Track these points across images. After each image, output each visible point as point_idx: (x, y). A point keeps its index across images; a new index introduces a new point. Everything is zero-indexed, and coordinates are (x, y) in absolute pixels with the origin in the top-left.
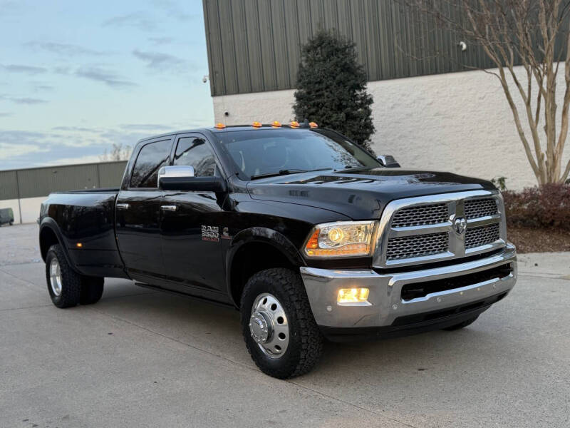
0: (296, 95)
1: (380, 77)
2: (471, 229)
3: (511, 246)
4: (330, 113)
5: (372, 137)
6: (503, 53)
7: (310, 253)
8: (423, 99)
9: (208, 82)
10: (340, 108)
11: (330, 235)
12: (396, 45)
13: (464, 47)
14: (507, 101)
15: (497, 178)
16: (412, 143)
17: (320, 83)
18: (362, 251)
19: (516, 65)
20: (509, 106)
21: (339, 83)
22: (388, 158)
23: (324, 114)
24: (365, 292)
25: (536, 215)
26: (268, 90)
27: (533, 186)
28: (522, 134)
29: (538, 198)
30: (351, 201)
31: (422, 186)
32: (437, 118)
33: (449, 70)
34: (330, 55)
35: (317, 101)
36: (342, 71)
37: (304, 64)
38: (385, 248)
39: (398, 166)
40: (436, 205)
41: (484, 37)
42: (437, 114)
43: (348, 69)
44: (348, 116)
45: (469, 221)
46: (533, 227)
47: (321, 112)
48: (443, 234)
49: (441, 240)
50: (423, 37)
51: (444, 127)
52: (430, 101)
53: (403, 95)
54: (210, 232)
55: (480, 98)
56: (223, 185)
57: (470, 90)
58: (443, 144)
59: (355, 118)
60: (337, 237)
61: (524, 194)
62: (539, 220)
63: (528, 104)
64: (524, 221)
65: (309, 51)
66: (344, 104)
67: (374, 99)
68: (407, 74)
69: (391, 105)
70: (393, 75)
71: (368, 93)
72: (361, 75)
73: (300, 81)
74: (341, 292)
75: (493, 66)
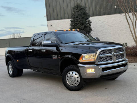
0: (71, 21)
1: (93, 16)
2: (117, 55)
3: (127, 59)
4: (80, 26)
5: (91, 32)
6: (126, 10)
7: (80, 61)
8: (105, 21)
9: (46, 17)
10: (83, 24)
11: (85, 57)
12: (97, 7)
13: (116, 7)
14: (127, 22)
15: (125, 43)
16: (102, 34)
17: (77, 18)
18: (92, 60)
19: (129, 12)
20: (128, 24)
21: (83, 18)
22: (97, 38)
23: (78, 26)
24: (93, 70)
25: (135, 53)
26: (62, 19)
27: (134, 45)
28: (131, 31)
29: (135, 48)
30: (89, 49)
31: (106, 45)
32: (109, 27)
33: (112, 14)
34: (80, 10)
35: (76, 22)
36: (83, 14)
37: (73, 13)
38: (98, 60)
39: (99, 40)
40: (109, 50)
41: (121, 6)
42: (109, 26)
43: (85, 14)
44: (85, 26)
45: (117, 53)
46: (134, 56)
47: (78, 25)
48: (111, 56)
49: (111, 58)
50: (105, 6)
51: (110, 29)
52: (107, 22)
53: (99, 20)
54: (55, 57)
55: (120, 21)
56: (58, 45)
57: (117, 19)
58: (110, 34)
59: (87, 27)
60: (87, 57)
61: (132, 47)
62: (136, 54)
63: (133, 23)
64: (132, 55)
65: (74, 9)
66: (84, 23)
67: (92, 22)
68: (101, 15)
69: (96, 23)
70: (97, 15)
71: (90, 20)
72: (88, 15)
73: (72, 17)
74: (88, 70)
75: (123, 13)
